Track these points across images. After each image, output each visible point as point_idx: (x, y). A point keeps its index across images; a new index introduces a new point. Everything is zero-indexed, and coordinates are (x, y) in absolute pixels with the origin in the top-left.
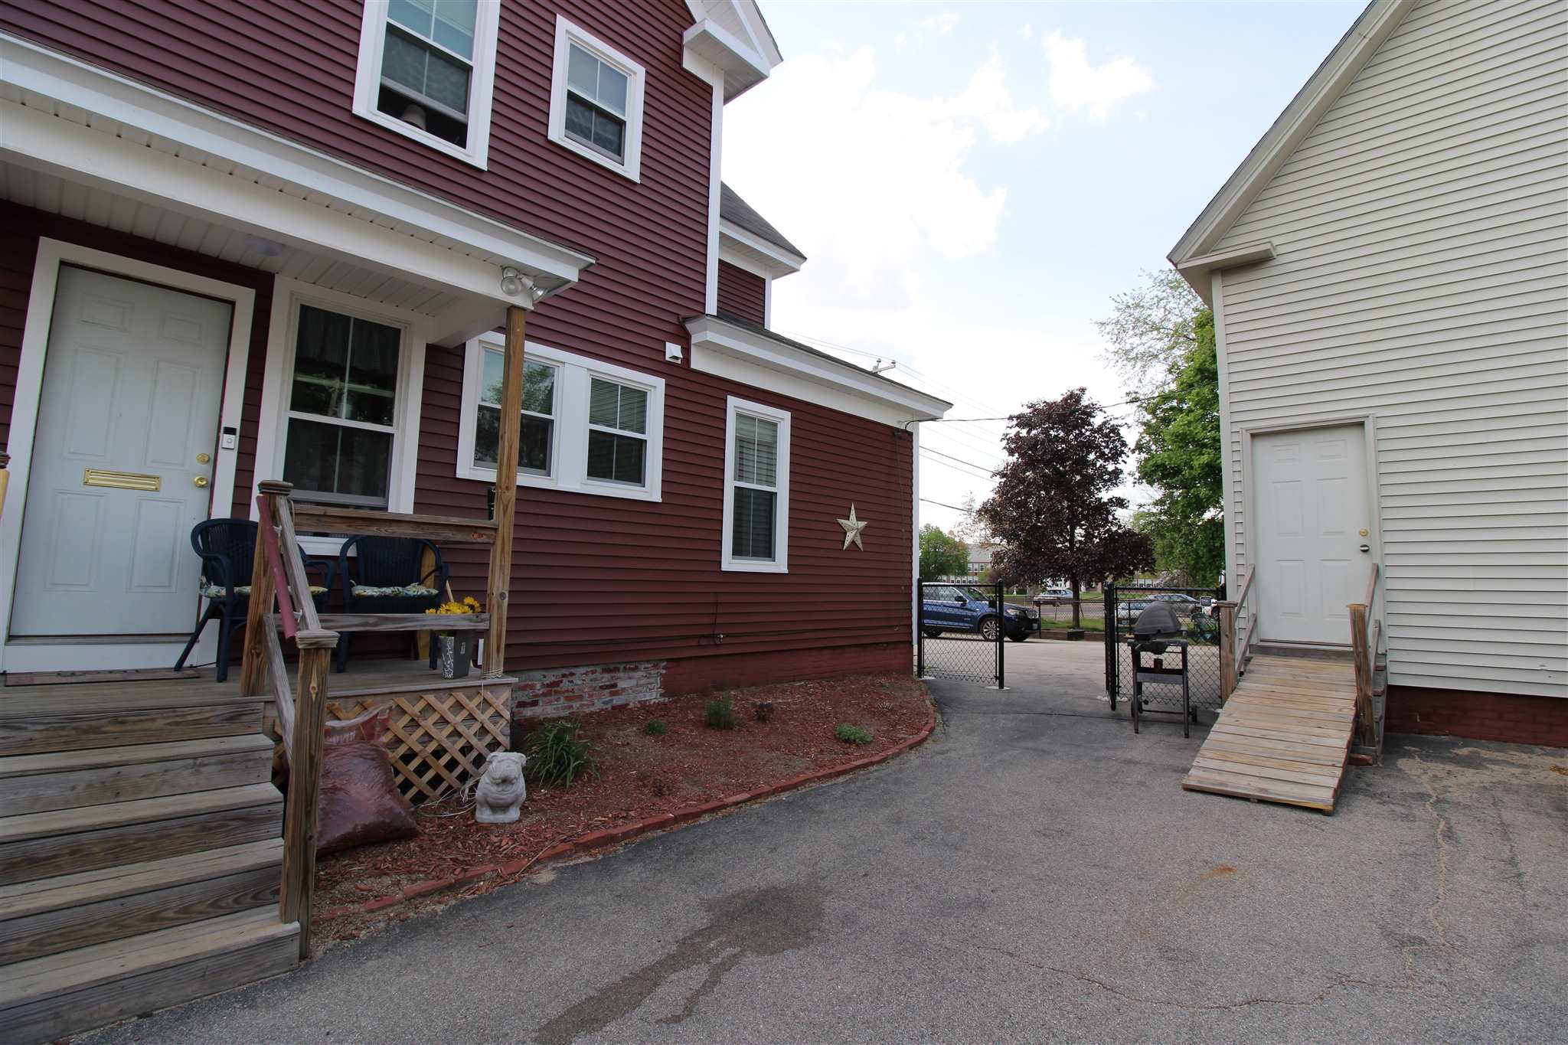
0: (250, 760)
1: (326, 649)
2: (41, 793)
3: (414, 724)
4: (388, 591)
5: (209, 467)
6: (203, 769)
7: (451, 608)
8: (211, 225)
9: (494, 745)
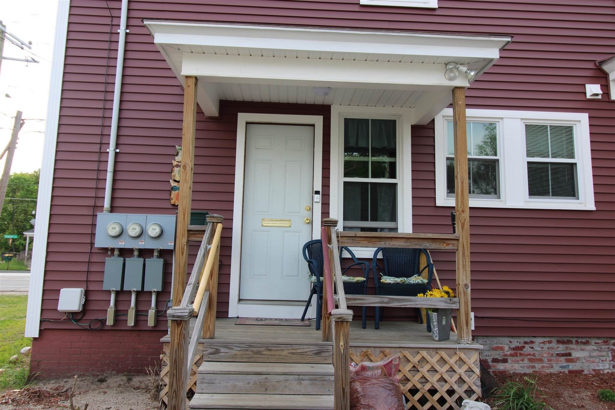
0: (324, 380)
1: (347, 322)
2: (237, 384)
3: (415, 369)
4: (398, 280)
5: (310, 212)
6: (303, 382)
7: (434, 293)
8: (298, 87)
9: (470, 392)
